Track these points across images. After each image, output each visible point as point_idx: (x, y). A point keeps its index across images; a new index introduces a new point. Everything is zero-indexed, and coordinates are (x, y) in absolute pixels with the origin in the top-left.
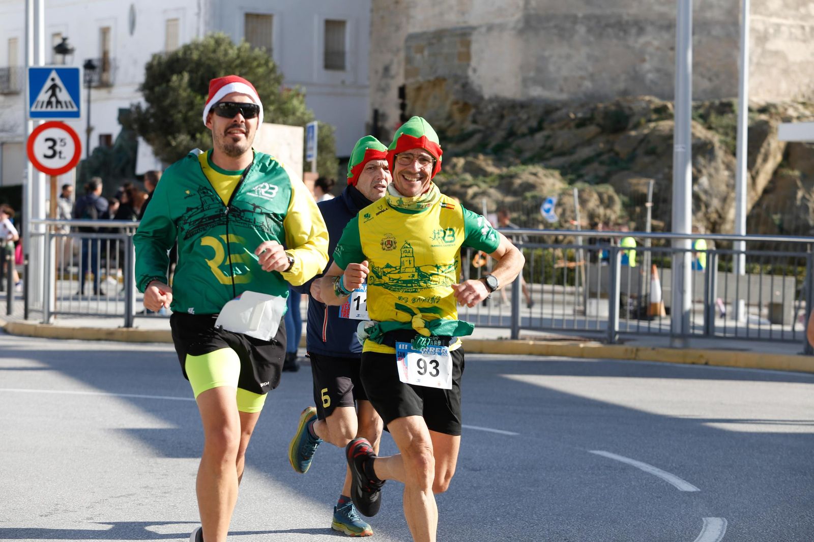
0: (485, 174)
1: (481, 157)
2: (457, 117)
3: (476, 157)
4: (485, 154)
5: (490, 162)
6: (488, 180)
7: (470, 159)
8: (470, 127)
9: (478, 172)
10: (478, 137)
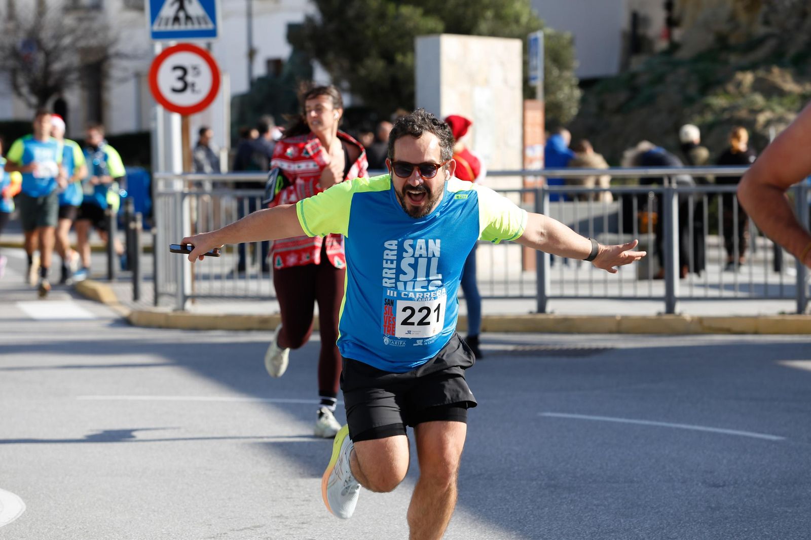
0: (781, 93)
1: (776, 70)
2: (743, 18)
3: (769, 71)
4: (782, 65)
5: (789, 77)
6: (786, 101)
7: (761, 73)
8: (760, 30)
9: (771, 91)
10: (771, 44)
